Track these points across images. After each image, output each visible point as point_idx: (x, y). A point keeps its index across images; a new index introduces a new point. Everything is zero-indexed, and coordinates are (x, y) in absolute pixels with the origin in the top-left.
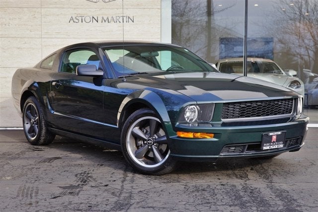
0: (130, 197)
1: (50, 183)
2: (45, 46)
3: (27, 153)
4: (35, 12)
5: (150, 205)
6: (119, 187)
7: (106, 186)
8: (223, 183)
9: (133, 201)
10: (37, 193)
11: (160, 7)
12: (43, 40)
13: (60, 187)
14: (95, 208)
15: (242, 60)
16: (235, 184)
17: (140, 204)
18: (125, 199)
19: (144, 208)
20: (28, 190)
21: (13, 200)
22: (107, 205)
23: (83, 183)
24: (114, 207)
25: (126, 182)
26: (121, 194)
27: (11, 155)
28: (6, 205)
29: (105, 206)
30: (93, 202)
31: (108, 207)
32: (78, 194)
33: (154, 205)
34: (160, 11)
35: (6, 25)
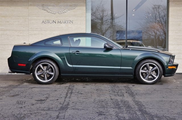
0: (68, 104)
1: (31, 99)
2: (31, 34)
3: (21, 85)
4: (26, 18)
5: (77, 108)
6: (63, 100)
7: (58, 100)
8: (112, 99)
9: (69, 106)
10: (25, 103)
11: (85, 16)
12: (29, 31)
13: (36, 100)
14: (51, 110)
15: (125, 41)
16: (118, 99)
17: (72, 108)
18: (65, 106)
19: (74, 109)
20: (21, 102)
21: (13, 106)
22: (57, 108)
23: (46, 99)
24: (60, 109)
25: (66, 98)
26: (64, 103)
27: (13, 86)
28: (10, 108)
29: (56, 108)
30: (51, 107)
31: (57, 109)
32: (44, 103)
33: (79, 108)
34: (85, 18)
35: (12, 24)
